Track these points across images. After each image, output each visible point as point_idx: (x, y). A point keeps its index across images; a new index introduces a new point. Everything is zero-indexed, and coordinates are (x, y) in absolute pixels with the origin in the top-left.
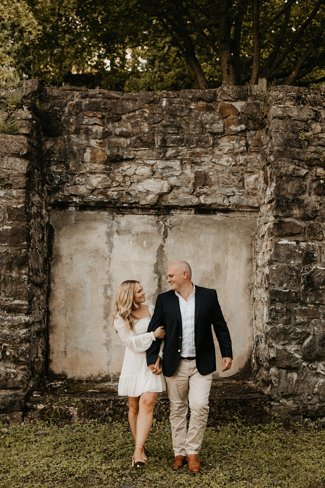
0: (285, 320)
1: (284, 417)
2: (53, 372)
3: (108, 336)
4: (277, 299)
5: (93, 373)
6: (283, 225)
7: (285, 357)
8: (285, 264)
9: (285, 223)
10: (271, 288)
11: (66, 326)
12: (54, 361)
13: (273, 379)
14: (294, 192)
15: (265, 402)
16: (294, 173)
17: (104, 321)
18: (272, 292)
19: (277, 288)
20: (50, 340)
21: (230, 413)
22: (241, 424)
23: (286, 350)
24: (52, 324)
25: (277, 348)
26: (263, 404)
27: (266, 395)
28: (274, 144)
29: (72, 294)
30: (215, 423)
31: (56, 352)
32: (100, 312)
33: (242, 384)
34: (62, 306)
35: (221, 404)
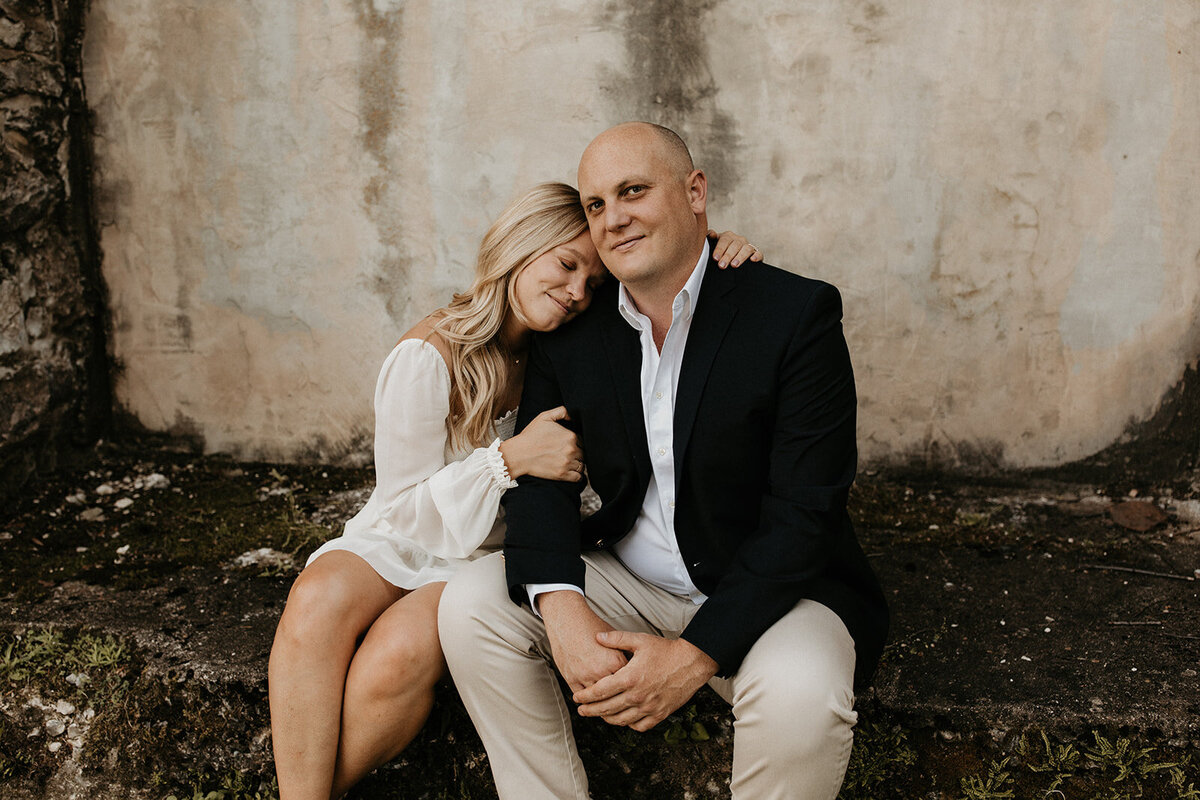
2: (135, 418)
3: (391, 236)
5: (325, 430)
11: (176, 187)
12: (135, 365)
17: (367, 157)
20: (106, 262)
24: (108, 176)
29: (189, 16)
31: (137, 320)
32: (344, 106)
33: (1152, 530)
34: (149, 78)
35: (1041, 759)
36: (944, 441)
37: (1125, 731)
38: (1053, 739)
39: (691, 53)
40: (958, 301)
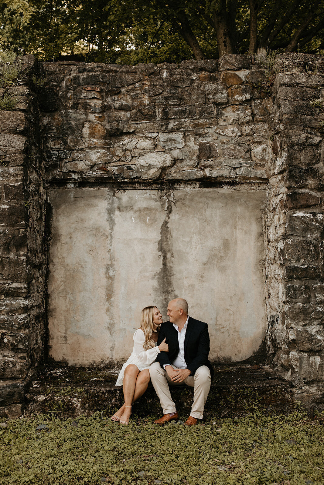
0: (304, 299)
1: (308, 406)
2: (53, 359)
3: (111, 318)
4: (295, 276)
5: (95, 359)
6: (297, 197)
7: (306, 339)
8: (302, 238)
9: (300, 194)
10: (288, 264)
11: (66, 309)
12: (54, 347)
13: (293, 364)
14: (307, 162)
15: (286, 390)
16: (306, 142)
17: (107, 303)
18: (289, 268)
19: (294, 264)
20: (49, 325)
21: (248, 402)
22: (261, 415)
23: (306, 331)
24: (51, 307)
25: (296, 330)
26: (284, 391)
27: (287, 381)
28: (283, 112)
29: (72, 276)
30: (232, 413)
31: (55, 337)
32: (102, 293)
33: (258, 369)
34: (62, 288)
35: (238, 393)
36: (220, 357)
37: (249, 387)
38: (239, 389)
39: (170, 284)
40: (221, 329)
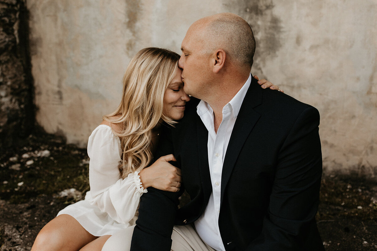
2: (43, 128)
11: (57, 41)
12: (43, 108)
17: (128, 32)
20: (33, 69)
24: (34, 36)
32: (120, 10)
36: (367, 166)
